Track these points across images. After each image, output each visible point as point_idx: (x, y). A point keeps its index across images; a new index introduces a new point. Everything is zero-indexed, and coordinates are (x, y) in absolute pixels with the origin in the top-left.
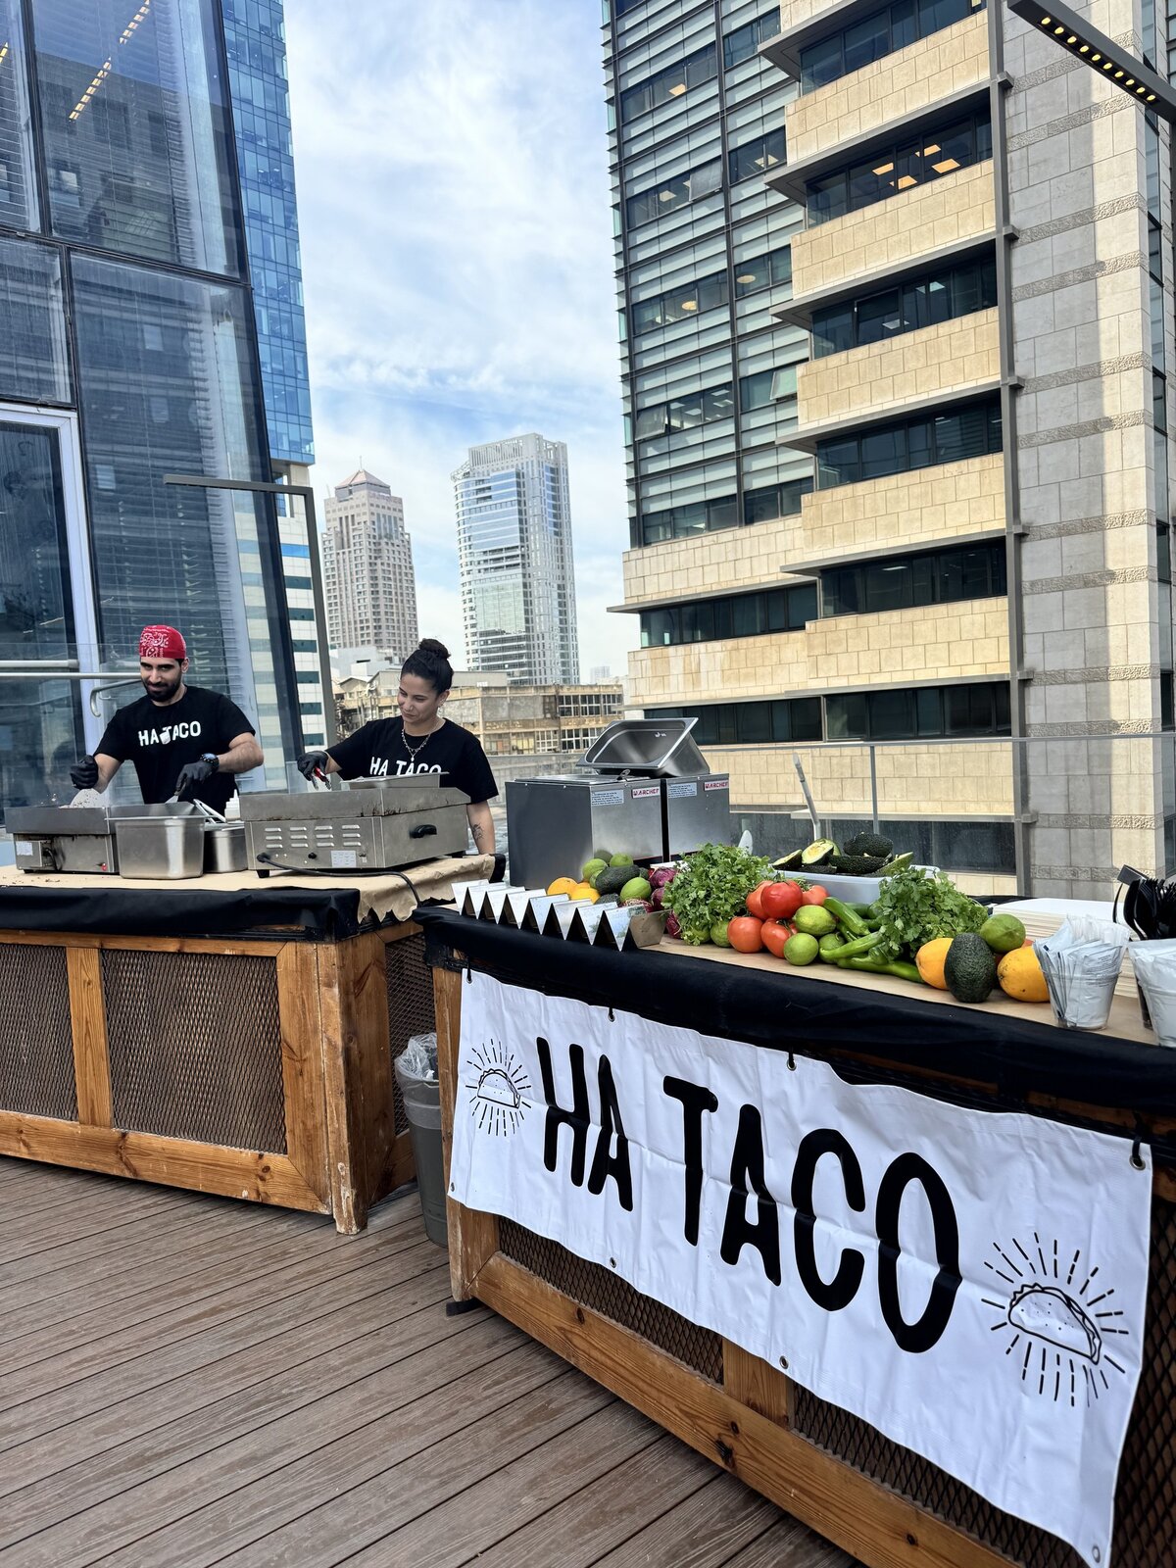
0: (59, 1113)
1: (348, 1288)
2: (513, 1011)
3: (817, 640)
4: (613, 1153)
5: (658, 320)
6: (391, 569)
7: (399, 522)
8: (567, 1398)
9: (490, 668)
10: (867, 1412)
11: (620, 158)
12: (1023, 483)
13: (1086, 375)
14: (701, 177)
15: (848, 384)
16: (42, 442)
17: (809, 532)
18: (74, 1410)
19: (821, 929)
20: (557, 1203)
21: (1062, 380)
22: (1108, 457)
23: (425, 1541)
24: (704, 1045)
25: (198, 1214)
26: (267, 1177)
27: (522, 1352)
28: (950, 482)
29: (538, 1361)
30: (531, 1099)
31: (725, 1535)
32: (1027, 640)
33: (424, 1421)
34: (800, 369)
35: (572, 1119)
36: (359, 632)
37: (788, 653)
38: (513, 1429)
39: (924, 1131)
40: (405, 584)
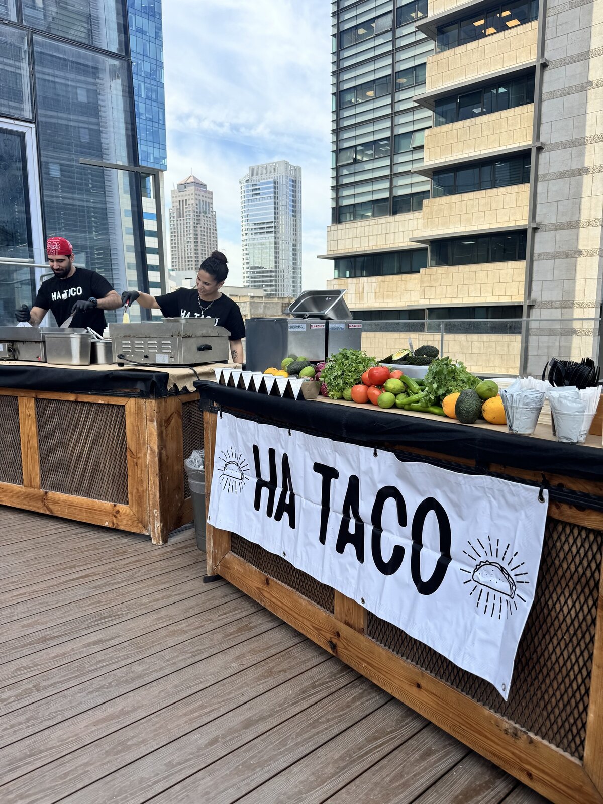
0: (14, 482)
1: (156, 569)
2: (242, 432)
3: (426, 279)
4: (287, 501)
5: (353, 100)
6: (205, 230)
7: (211, 205)
8: (259, 622)
9: (255, 286)
10: (401, 623)
11: (338, 8)
12: (539, 200)
13: (577, 144)
14: (380, 21)
15: (451, 141)
16: (16, 140)
17: (426, 220)
18: (13, 616)
19: (398, 391)
20: (259, 526)
21: (564, 145)
22: (584, 188)
23: (181, 680)
24: (334, 446)
25: (82, 533)
26: (118, 515)
27: (239, 601)
28: (501, 198)
29: (246, 605)
30: (249, 476)
31: (329, 684)
32: (534, 285)
33: (187, 628)
34: (427, 132)
35: (269, 485)
36: (187, 263)
37: (410, 285)
38: (231, 634)
39: (438, 486)
40: (212, 239)
